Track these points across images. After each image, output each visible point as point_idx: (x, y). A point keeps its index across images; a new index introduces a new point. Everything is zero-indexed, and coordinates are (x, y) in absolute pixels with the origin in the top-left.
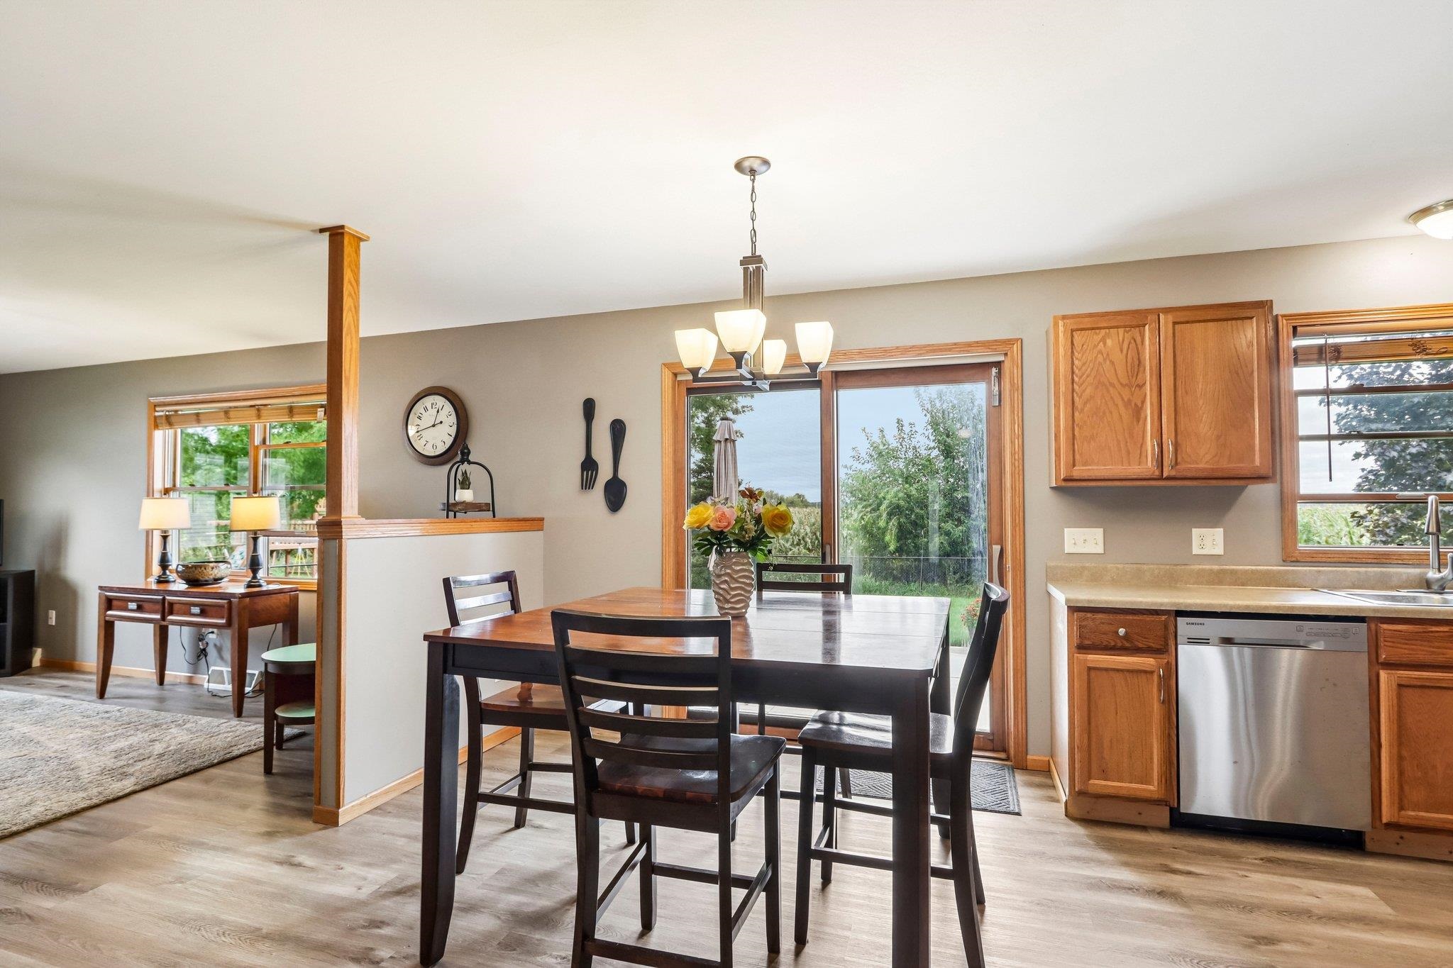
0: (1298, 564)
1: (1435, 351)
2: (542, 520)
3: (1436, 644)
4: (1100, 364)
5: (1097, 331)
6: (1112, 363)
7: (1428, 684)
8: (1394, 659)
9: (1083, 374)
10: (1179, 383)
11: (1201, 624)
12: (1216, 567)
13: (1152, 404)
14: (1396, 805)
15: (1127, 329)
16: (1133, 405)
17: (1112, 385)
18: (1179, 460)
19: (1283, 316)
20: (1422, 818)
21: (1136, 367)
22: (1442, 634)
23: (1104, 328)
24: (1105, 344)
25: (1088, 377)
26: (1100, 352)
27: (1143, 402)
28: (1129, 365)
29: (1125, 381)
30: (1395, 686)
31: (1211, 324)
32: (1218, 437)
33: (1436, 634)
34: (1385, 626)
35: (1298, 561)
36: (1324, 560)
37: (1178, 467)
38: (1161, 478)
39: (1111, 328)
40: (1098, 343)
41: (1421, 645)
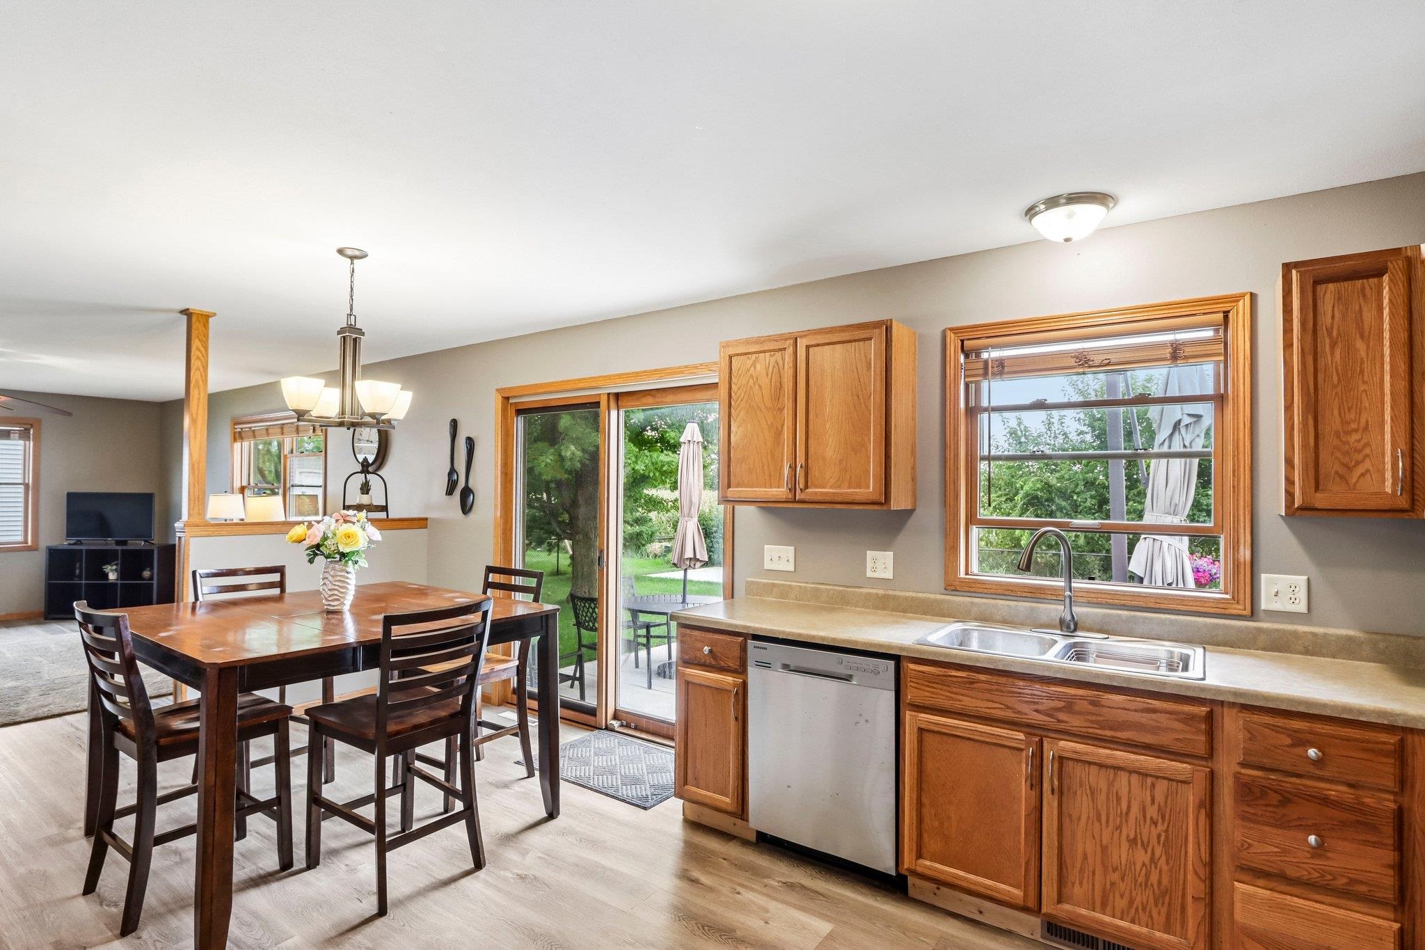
0: (957, 593)
1: (1097, 363)
2: (426, 519)
3: (954, 690)
4: (751, 387)
5: (750, 356)
6: (760, 387)
7: (944, 731)
8: (918, 701)
9: (738, 398)
10: (811, 405)
11: (764, 648)
12: (881, 592)
13: (788, 427)
14: (914, 854)
15: (772, 353)
16: (775, 428)
17: (759, 408)
18: (809, 484)
19: (951, 329)
20: (936, 870)
21: (778, 390)
22: (959, 680)
23: (755, 353)
24: (755, 368)
25: (742, 400)
26: (751, 376)
27: (783, 425)
28: (772, 387)
29: (769, 405)
30: (916, 730)
31: (838, 346)
32: (841, 461)
33: (955, 679)
34: (912, 666)
35: (956, 590)
36: (980, 590)
37: (807, 490)
38: (794, 501)
39: (761, 352)
40: (750, 368)
41: (941, 689)
